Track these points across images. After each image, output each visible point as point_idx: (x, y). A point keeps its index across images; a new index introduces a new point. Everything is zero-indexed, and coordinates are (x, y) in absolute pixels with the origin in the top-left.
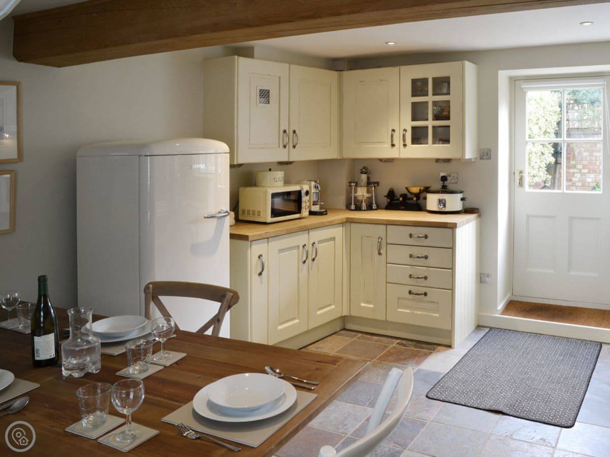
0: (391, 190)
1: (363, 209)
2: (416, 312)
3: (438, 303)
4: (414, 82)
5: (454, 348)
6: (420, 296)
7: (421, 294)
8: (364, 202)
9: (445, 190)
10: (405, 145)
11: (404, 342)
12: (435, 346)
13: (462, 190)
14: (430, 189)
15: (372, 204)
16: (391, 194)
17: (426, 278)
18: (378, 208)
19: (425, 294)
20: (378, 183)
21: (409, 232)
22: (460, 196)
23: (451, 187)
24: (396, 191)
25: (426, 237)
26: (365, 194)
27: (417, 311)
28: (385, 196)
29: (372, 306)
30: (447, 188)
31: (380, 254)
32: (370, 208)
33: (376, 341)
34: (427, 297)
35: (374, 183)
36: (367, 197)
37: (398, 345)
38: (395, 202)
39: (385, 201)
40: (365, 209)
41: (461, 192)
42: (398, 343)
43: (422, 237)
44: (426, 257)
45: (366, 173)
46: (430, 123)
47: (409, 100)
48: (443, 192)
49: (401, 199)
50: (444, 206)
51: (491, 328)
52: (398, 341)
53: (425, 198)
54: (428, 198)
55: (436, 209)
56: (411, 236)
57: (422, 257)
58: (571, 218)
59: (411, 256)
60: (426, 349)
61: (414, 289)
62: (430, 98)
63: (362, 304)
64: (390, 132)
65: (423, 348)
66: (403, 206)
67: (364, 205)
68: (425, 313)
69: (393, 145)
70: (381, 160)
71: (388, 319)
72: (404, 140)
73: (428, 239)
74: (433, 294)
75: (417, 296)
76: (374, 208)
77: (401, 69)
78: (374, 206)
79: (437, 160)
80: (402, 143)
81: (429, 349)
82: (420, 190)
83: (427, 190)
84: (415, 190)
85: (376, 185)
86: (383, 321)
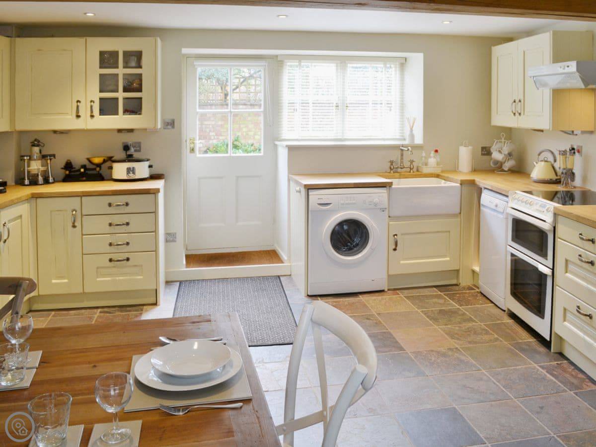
0: (69, 162)
1: (40, 183)
2: (117, 278)
3: (142, 266)
4: (102, 53)
5: (159, 305)
6: (122, 262)
7: (124, 260)
8: (40, 176)
9: (130, 158)
10: (92, 116)
11: (106, 310)
12: (141, 307)
13: (148, 157)
14: (113, 159)
15: (49, 177)
16: (68, 166)
17: (128, 244)
18: (55, 181)
19: (128, 259)
20: (54, 156)
21: (108, 202)
22: (147, 164)
23: (136, 155)
24: (73, 163)
25: (127, 204)
26: (40, 168)
27: (119, 277)
28: (62, 168)
29: (66, 281)
30: (133, 157)
31: (74, 226)
32: (46, 181)
33: (75, 315)
34: (130, 262)
35: (50, 156)
36: (42, 171)
37: (102, 314)
38: (73, 173)
39: (62, 173)
40: (42, 182)
41: (148, 160)
42: (100, 312)
43: (123, 205)
44: (128, 224)
45: (38, 146)
46: (121, 95)
47: (96, 71)
48: (129, 161)
49: (82, 170)
50: (134, 173)
51: (181, 282)
52: (99, 310)
53: (111, 168)
54: (114, 168)
55: (125, 177)
56: (110, 205)
57: (124, 224)
58: (238, 177)
59: (110, 225)
60: (133, 311)
61: (115, 257)
62: (121, 71)
63: (54, 281)
64: (75, 105)
65: (130, 311)
66: (86, 177)
67: (40, 179)
68: (129, 277)
69: (78, 116)
70: (55, 132)
71: (86, 291)
72: (92, 111)
73: (129, 206)
74: (135, 259)
75: (118, 263)
76: (51, 181)
77: (87, 40)
78: (51, 180)
79: (120, 131)
80: (89, 114)
81: (136, 311)
82: (104, 159)
83: (111, 160)
84: (97, 160)
85: (52, 157)
86: (81, 293)
